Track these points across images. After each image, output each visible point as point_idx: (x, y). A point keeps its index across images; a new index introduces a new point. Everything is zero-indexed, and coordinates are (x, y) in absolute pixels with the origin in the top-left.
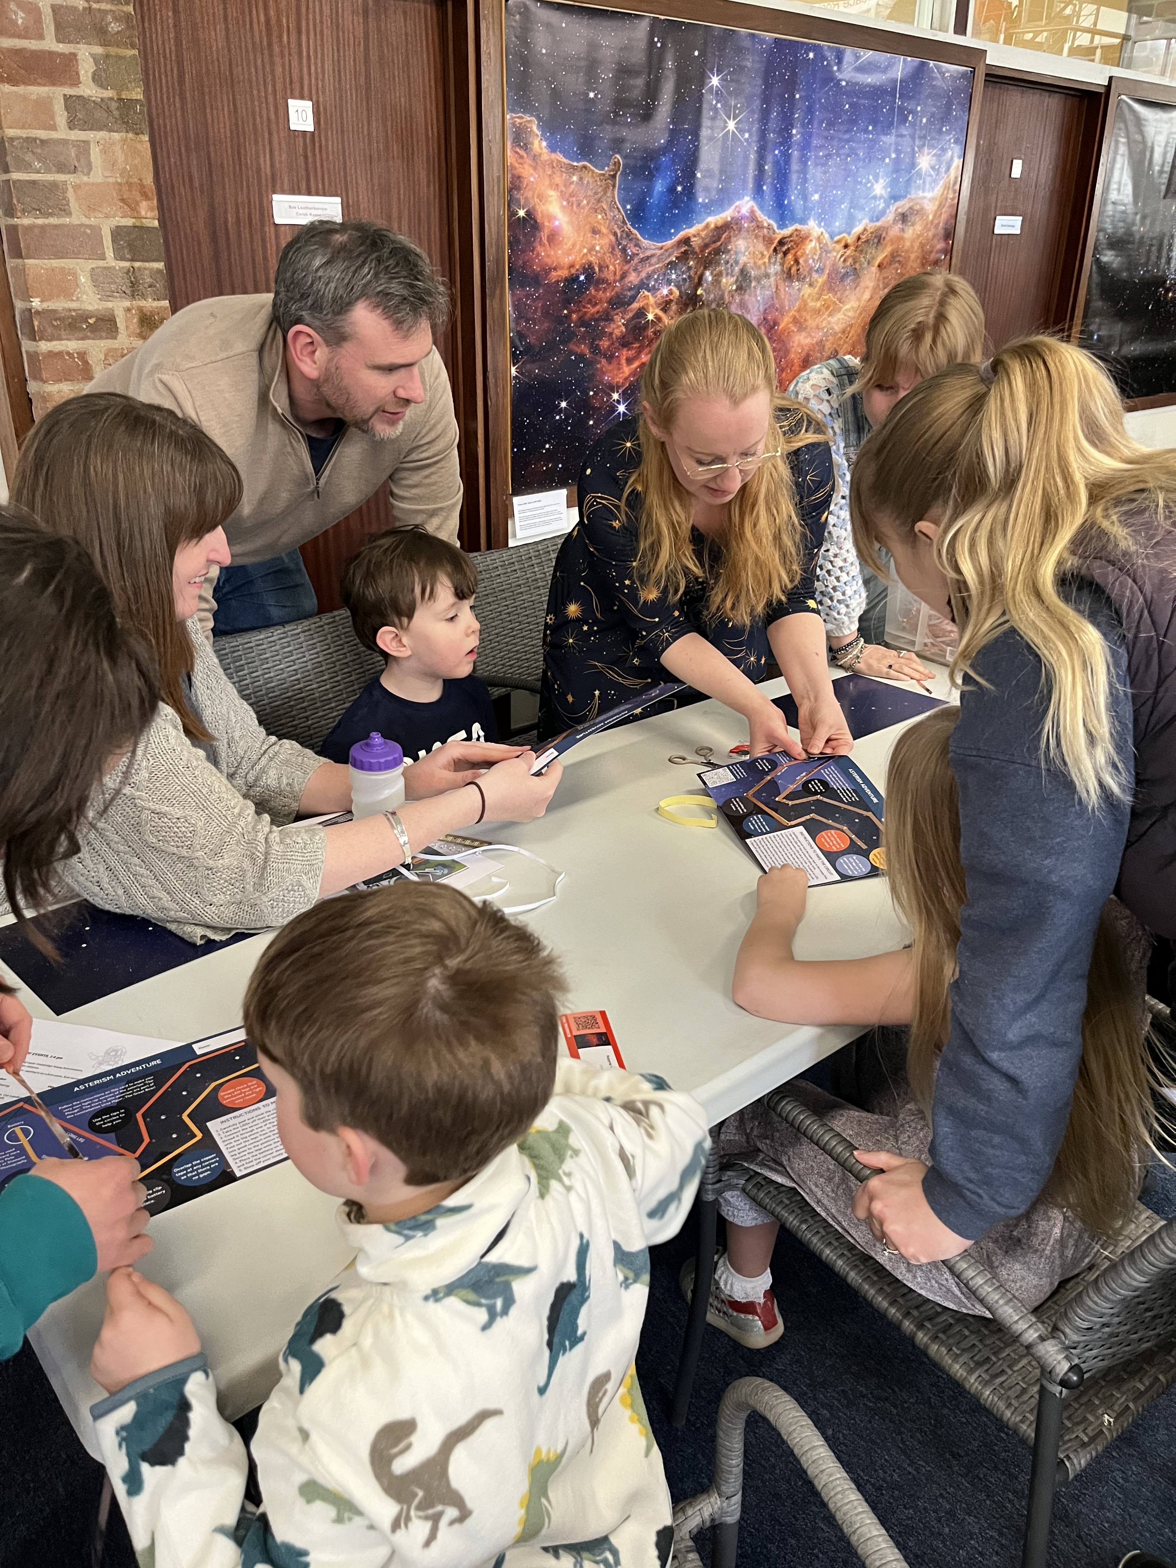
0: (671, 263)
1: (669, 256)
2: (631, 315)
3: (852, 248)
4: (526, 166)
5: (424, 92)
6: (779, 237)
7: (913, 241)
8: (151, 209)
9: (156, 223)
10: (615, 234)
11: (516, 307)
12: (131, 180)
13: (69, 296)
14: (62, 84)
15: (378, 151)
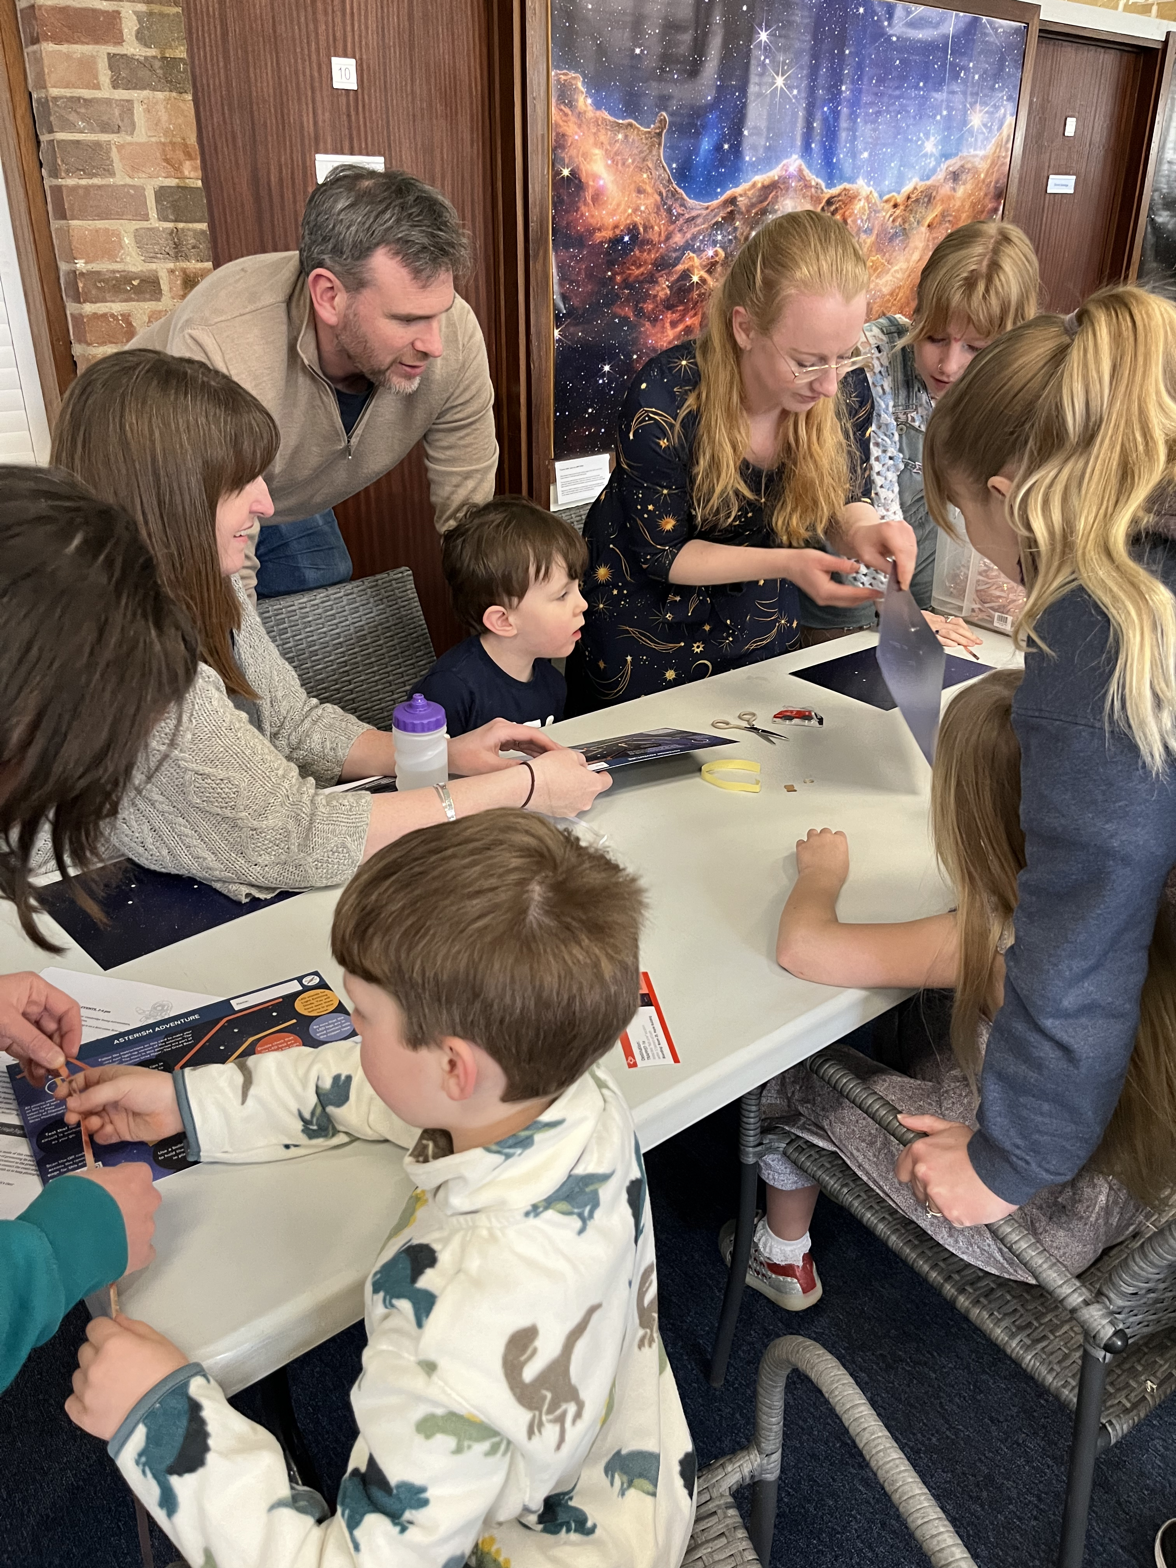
0: (717, 223)
1: (715, 216)
2: (675, 277)
3: (902, 207)
4: (571, 124)
5: (468, 50)
6: (827, 197)
7: (964, 201)
8: (194, 169)
9: (199, 184)
10: (660, 194)
11: (560, 268)
12: (174, 140)
13: (113, 258)
14: (106, 42)
15: (422, 109)
